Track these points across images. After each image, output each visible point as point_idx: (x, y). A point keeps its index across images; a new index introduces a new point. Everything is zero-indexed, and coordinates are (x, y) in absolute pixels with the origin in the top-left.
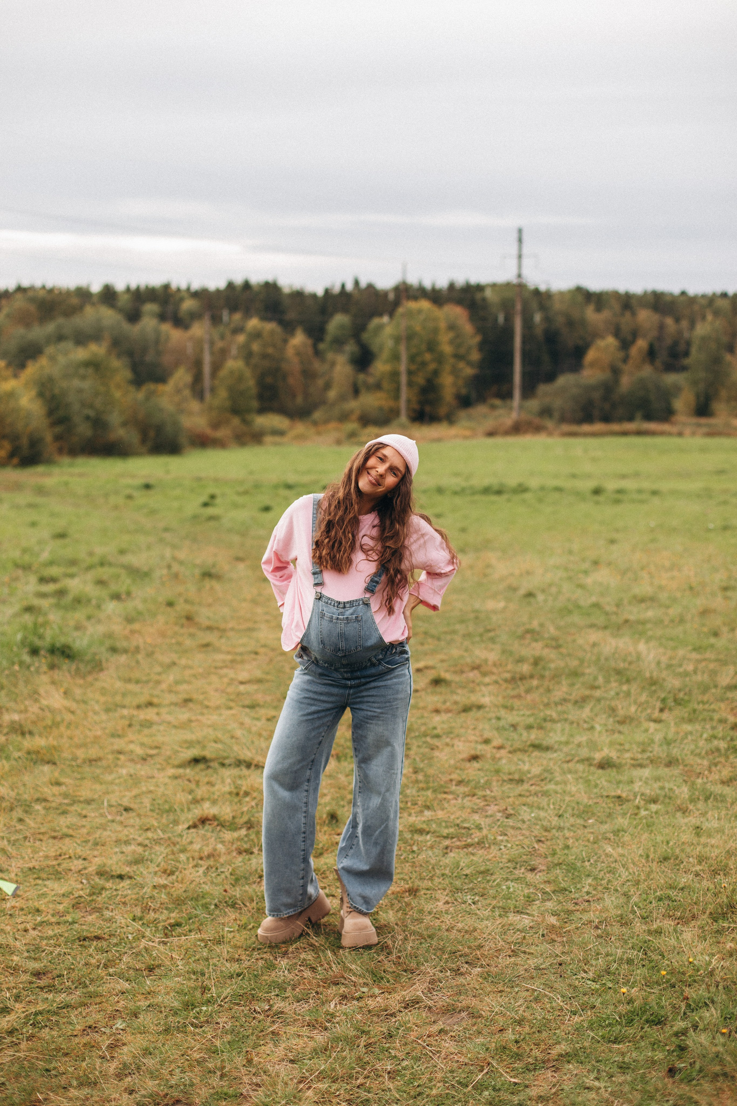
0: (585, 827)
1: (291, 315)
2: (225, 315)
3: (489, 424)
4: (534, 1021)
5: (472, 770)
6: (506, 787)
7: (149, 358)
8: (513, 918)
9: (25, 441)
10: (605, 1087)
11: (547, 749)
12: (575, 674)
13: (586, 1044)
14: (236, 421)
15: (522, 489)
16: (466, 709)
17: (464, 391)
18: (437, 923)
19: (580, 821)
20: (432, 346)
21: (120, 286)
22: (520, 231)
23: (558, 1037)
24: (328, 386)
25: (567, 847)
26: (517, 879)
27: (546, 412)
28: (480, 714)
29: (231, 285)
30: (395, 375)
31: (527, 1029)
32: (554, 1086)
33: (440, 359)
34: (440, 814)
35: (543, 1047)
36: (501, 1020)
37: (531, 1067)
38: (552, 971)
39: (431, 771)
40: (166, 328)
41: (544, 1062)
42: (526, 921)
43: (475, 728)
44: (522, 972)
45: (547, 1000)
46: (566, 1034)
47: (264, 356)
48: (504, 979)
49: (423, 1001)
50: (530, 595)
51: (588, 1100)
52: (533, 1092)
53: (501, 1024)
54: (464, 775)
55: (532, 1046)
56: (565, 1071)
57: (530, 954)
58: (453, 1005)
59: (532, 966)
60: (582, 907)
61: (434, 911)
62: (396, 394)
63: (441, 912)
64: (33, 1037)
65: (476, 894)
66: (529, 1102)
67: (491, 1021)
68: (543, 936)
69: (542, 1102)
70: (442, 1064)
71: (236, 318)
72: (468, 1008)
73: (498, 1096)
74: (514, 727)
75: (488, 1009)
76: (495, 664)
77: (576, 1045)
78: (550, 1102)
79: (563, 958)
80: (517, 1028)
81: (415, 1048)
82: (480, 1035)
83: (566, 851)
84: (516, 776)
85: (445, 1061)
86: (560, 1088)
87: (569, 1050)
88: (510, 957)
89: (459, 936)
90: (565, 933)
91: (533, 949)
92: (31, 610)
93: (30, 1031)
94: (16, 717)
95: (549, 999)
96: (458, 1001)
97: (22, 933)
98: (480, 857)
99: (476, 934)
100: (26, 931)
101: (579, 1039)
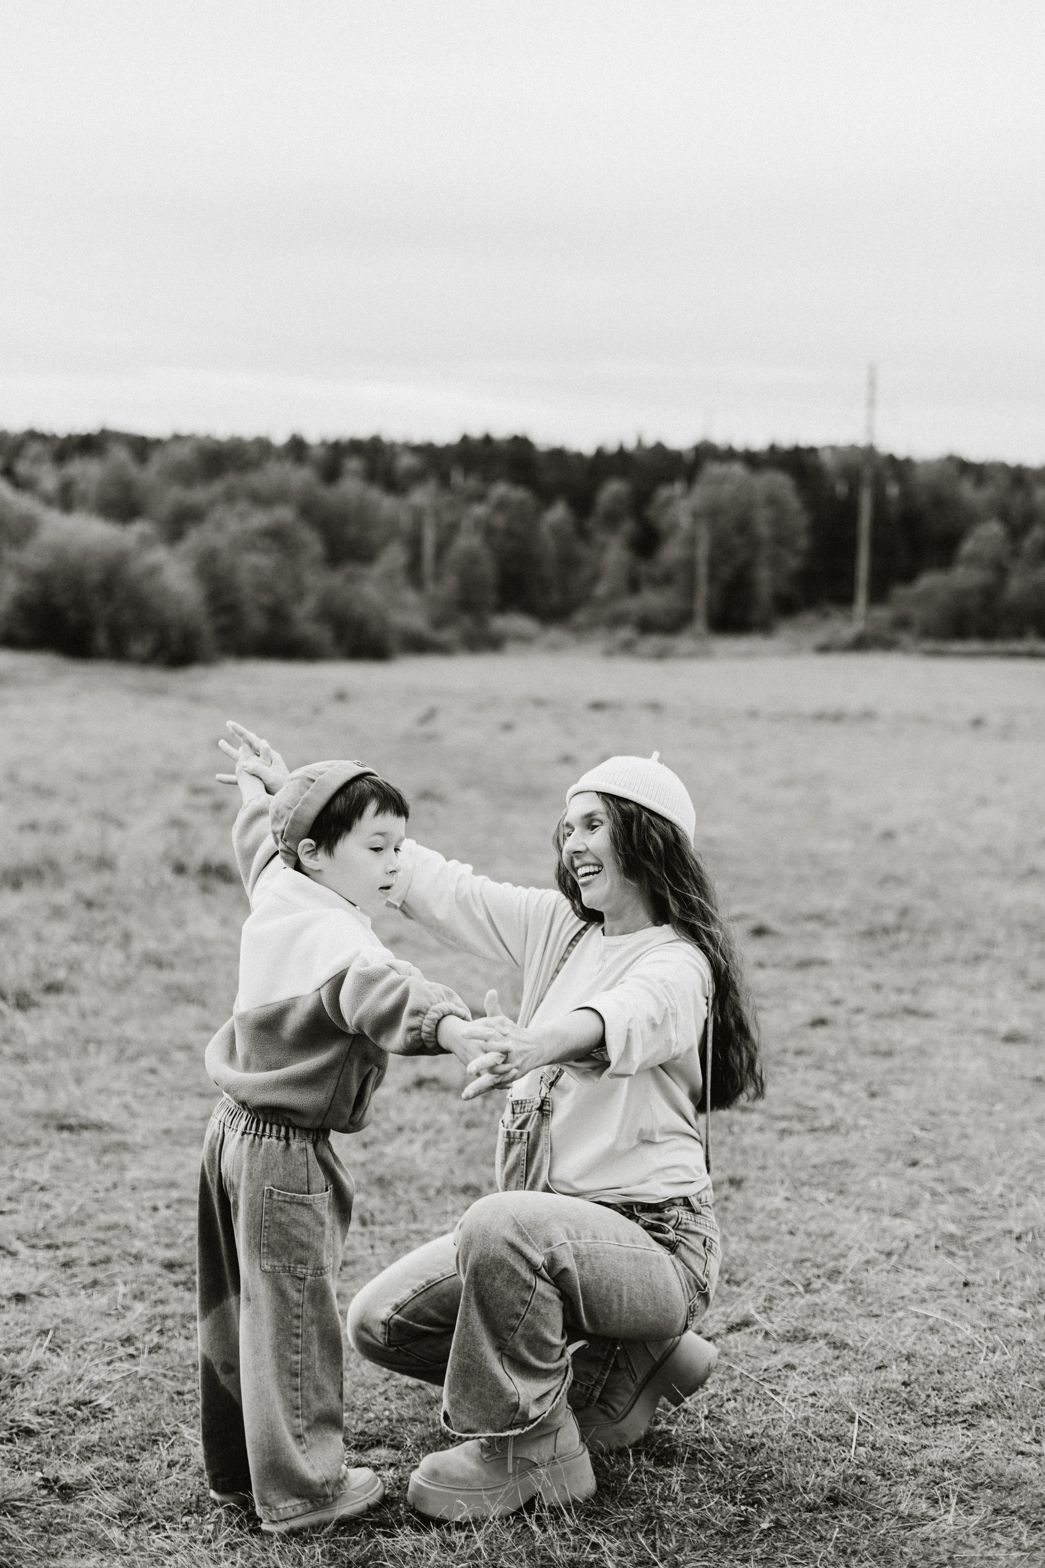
0: (990, 1113)
1: (548, 477)
2: (457, 476)
3: (821, 635)
4: (931, 1358)
5: (817, 1039)
6: (868, 1061)
7: (352, 531)
8: (886, 1221)
9: (175, 635)
11: (928, 1015)
12: (961, 927)
13: (1016, 1392)
15: (868, 715)
16: (804, 965)
18: (773, 1223)
19: (984, 1107)
20: (744, 526)
21: (313, 438)
23: (970, 1381)
24: (595, 578)
25: (965, 1136)
26: (893, 1175)
27: (902, 623)
28: (824, 971)
29: (465, 439)
30: (690, 565)
31: (921, 1367)
32: (968, 1447)
33: (754, 543)
35: (946, 1393)
36: (879, 1353)
37: (930, 1421)
38: (954, 1292)
40: (376, 494)
41: (949, 1415)
42: (908, 1228)
43: (818, 988)
44: (907, 1292)
45: (948, 1331)
46: (982, 1378)
47: (510, 534)
48: (880, 1299)
49: (755, 1323)
50: (889, 835)
51: (1026, 1471)
52: (935, 1455)
53: (880, 1358)
54: (803, 1044)
55: (930, 1392)
56: (984, 1428)
57: (917, 1269)
58: (803, 1330)
59: (924, 1285)
60: (994, 1213)
61: (769, 1208)
62: (690, 592)
63: (778, 1211)
64: (160, 1348)
65: (829, 1191)
66: (929, 1469)
67: (864, 1354)
68: (937, 1247)
69: (950, 1470)
70: (790, 1407)
71: (472, 483)
72: (826, 1335)
73: (880, 1457)
74: (878, 987)
75: (857, 1338)
76: (845, 913)
77: (1000, 1393)
78: (963, 1469)
79: (970, 1278)
80: (905, 1365)
81: (747, 1385)
82: (847, 1372)
83: (965, 1142)
84: (884, 1047)
85: (793, 1404)
86: (977, 1451)
87: (989, 1399)
88: (888, 1272)
89: (807, 1243)
90: (970, 1245)
91: (922, 1263)
92: (176, 823)
93: (156, 1340)
94: (152, 945)
95: (953, 1329)
96: (811, 1325)
97: (149, 1211)
98: (835, 1146)
99: (835, 1239)
100: (155, 1209)
101: (1002, 1385)
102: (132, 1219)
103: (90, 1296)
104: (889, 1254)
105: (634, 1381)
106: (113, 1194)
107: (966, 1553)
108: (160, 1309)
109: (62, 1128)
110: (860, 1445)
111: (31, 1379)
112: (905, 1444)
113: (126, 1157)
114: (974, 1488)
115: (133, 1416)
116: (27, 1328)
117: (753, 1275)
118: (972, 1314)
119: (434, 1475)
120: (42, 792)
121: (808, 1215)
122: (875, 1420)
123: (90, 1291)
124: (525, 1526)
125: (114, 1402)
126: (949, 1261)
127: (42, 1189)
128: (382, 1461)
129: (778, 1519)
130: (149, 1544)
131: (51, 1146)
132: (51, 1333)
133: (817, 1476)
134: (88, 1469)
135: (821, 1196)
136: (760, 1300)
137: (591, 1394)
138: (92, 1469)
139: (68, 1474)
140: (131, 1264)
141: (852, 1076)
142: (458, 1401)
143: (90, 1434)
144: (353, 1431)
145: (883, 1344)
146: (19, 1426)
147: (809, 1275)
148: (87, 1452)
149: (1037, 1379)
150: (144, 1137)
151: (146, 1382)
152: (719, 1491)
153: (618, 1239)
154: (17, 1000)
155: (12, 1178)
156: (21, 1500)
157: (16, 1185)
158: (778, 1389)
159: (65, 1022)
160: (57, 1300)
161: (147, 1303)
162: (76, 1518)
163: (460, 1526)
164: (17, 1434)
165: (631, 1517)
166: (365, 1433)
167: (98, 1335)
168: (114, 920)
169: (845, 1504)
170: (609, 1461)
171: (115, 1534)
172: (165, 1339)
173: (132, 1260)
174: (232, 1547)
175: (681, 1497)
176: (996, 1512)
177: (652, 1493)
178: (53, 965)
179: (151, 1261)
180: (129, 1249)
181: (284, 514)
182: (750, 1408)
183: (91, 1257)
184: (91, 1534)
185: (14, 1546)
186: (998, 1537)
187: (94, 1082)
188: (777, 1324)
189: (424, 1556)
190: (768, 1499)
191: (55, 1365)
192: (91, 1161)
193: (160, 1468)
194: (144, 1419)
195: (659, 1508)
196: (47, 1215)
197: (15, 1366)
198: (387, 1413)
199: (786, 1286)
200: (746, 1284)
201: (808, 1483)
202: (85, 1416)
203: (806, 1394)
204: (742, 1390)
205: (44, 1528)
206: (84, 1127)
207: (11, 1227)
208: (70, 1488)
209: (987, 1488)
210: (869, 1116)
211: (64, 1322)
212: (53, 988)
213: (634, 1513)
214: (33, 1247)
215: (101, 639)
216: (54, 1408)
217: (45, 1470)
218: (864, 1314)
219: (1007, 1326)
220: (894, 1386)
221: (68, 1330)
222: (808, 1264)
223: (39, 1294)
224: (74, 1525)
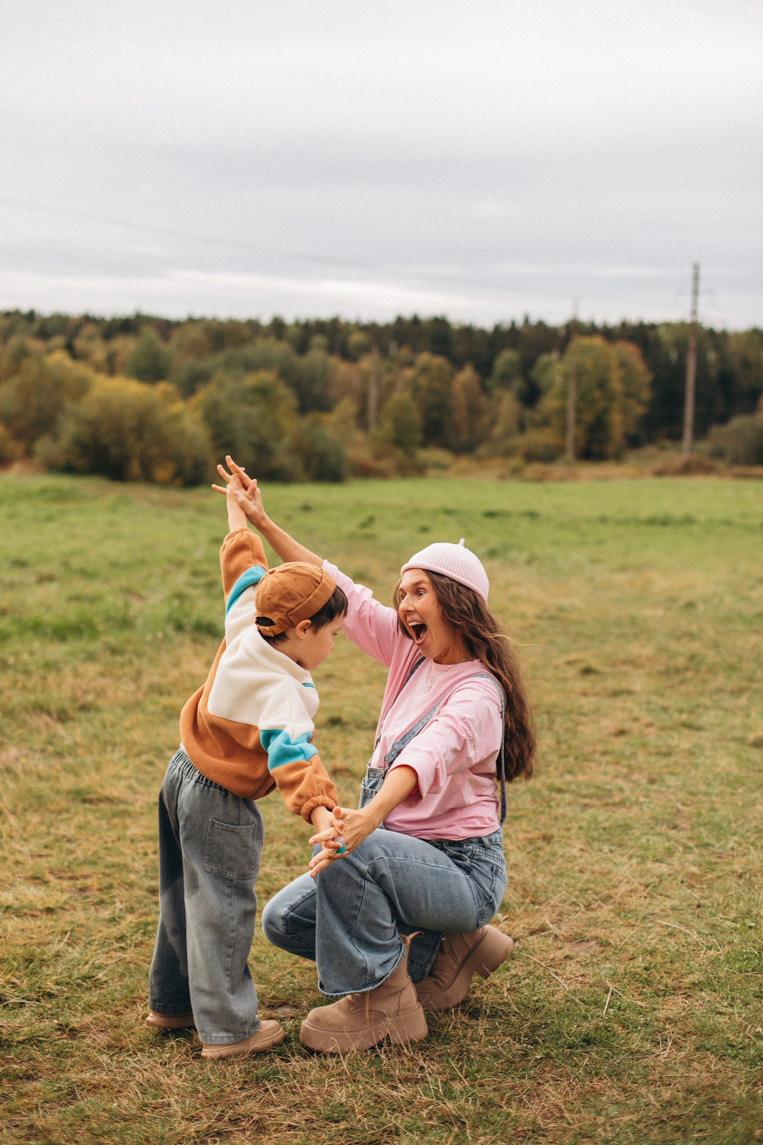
0: (733, 794)
1: (460, 349)
2: (393, 348)
3: (658, 464)
4: (667, 953)
5: (619, 744)
6: (652, 759)
7: (317, 389)
8: (649, 865)
9: (188, 464)
10: (739, 1013)
11: (699, 729)
12: (732, 668)
13: (722, 975)
14: (399, 453)
15: (688, 521)
16: (616, 694)
17: (633, 431)
18: (570, 865)
19: (729, 790)
20: (602, 384)
21: (289, 319)
22: (696, 267)
23: (692, 967)
24: (493, 422)
25: (714, 810)
26: (659, 834)
27: (718, 454)
28: (629, 698)
29: (399, 320)
30: (562, 412)
31: (659, 959)
32: (685, 1010)
33: (610, 397)
34: (581, 778)
35: (674, 975)
36: (631, 949)
37: (661, 993)
38: (690, 911)
39: (574, 743)
40: (334, 362)
41: (674, 989)
42: (664, 868)
43: (623, 709)
44: (657, 911)
45: (682, 936)
46: (700, 966)
47: (431, 391)
48: (637, 915)
49: (550, 929)
50: (690, 605)
51: (720, 1023)
52: (661, 1014)
53: (631, 953)
54: (609, 747)
55: (663, 974)
56: (697, 998)
57: (666, 896)
58: (581, 934)
59: (669, 907)
60: (726, 860)
61: (568, 855)
62: (563, 431)
63: (575, 857)
64: (142, 944)
65: (613, 845)
66: (656, 1023)
67: (620, 950)
68: (682, 882)
69: (670, 1024)
70: (566, 984)
71: (405, 353)
72: (597, 937)
73: (623, 1015)
74: (665, 709)
75: (618, 939)
76: (649, 659)
77: (711, 976)
78: (679, 1024)
79: (702, 902)
80: (648, 958)
81: (538, 969)
82: (608, 962)
83: (712, 813)
84: (664, 750)
85: (568, 982)
86: (690, 1012)
87: (703, 979)
88: (645, 897)
89: (592, 877)
90: (706, 880)
91: (670, 892)
92: (180, 596)
93: (140, 939)
94: (156, 679)
95: (685, 935)
96: (587, 931)
97: (141, 856)
98: (620, 814)
99: (610, 876)
100: (146, 854)
101: (714, 970)
102: (129, 860)
103: (97, 911)
104: (647, 886)
105: (455, 962)
106: (118, 844)
107: (671, 1074)
108: (144, 919)
109: (85, 801)
110: (610, 1007)
111: (54, 962)
112: (642, 1007)
113: (128, 821)
114: (684, 1035)
115: (121, 986)
116: (53, 930)
117: (551, 898)
118: (701, 925)
119: (317, 1021)
120: (86, 574)
121: (594, 860)
122: (623, 992)
123: (97, 907)
124: (377, 1056)
125: (109, 978)
126: (689, 891)
127: (69, 841)
128: (286, 1016)
129: (548, 1053)
130: (126, 1065)
131: (76, 813)
132: (69, 933)
133: (578, 1026)
134: (88, 1019)
135: (606, 848)
136: (554, 915)
137: (424, 970)
138: (91, 1019)
139: (75, 1022)
140: (127, 890)
141: (641, 770)
142: (326, 971)
143: (92, 997)
144: (268, 996)
145: (635, 944)
146: (44, 991)
147: (590, 899)
148: (88, 1008)
149: (737, 967)
150: (142, 807)
151: (132, 966)
152: (511, 1035)
153: (424, 860)
154: (58, 715)
155: (49, 833)
156: (43, 1037)
157: (51, 838)
158: (559, 971)
159: (91, 730)
160: (74, 912)
161: (136, 916)
162: (78, 1048)
163: (333, 1055)
164: (43, 996)
165: (449, 1051)
166: (276, 997)
167: (99, 935)
168: (131, 662)
169: (595, 1044)
170: (438, 1016)
171: (104, 1058)
172: (147, 938)
173: (127, 887)
174: (179, 1067)
175: (484, 1039)
176: (697, 1049)
177: (464, 1036)
178: (86, 692)
179: (140, 888)
180: (126, 880)
181: (266, 377)
182: (538, 984)
183: (100, 885)
184: (88, 1058)
185: (36, 1064)
186: (695, 1064)
187: (109, 770)
188: (564, 930)
189: (307, 1073)
190: (543, 1041)
191: (69, 953)
192: (103, 823)
193: (137, 1019)
194: (128, 988)
195: (469, 1045)
196: (71, 858)
197: (43, 953)
198: (292, 985)
199: (574, 906)
200: (545, 904)
201: (571, 1030)
202: (89, 986)
203: (578, 975)
204: (534, 972)
205: (57, 1054)
206: (100, 800)
207: (46, 865)
208: (76, 1031)
209: (693, 1035)
210: (646, 796)
211: (78, 926)
212: (85, 708)
213: (452, 1049)
214: (61, 878)
215: (135, 468)
216: (68, 980)
217: (60, 1019)
218: (625, 924)
219: (722, 933)
220: (638, 970)
221: (81, 932)
222: (590, 892)
223: (62, 908)
224: (77, 1053)
